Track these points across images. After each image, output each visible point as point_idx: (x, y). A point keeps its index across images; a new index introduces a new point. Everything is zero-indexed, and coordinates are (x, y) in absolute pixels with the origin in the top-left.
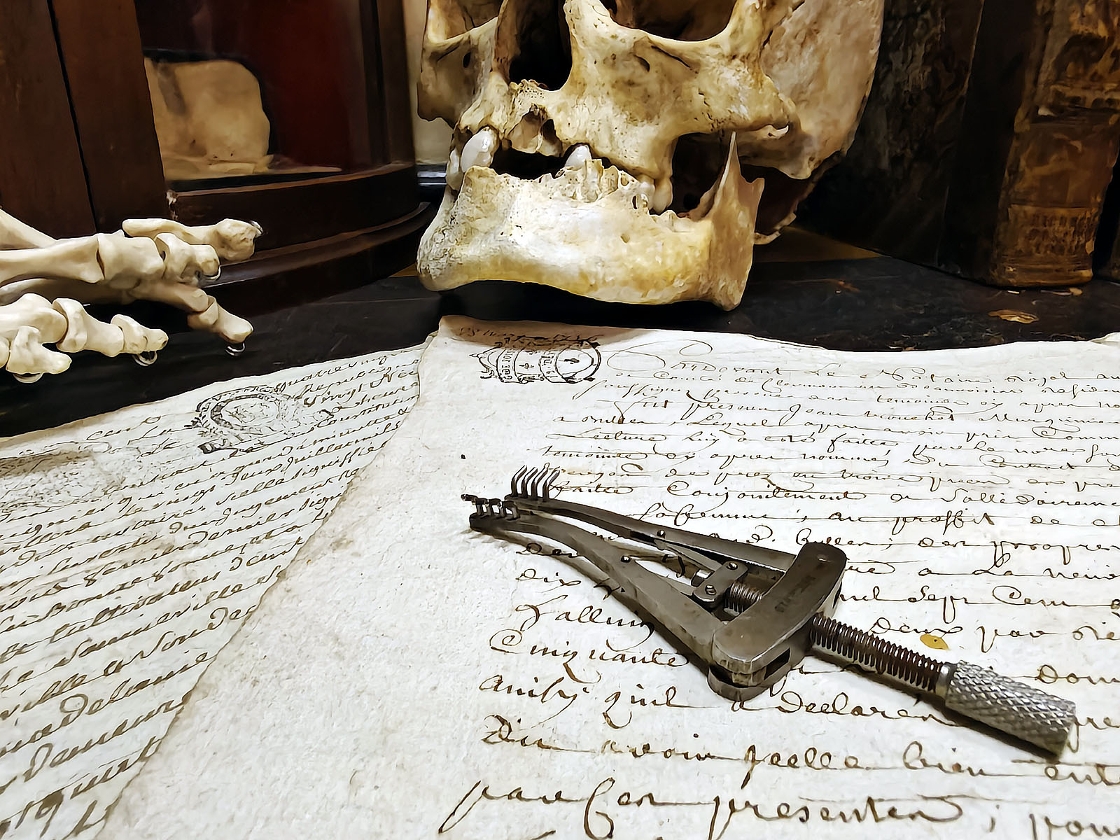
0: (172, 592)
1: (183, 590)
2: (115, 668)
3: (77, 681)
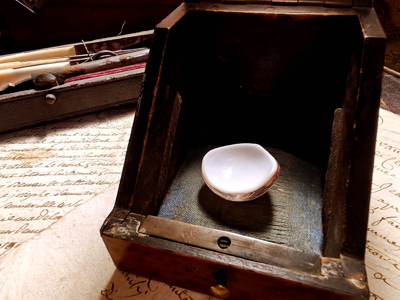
0: (97, 184)
1: (100, 184)
2: (60, 206)
3: (52, 204)
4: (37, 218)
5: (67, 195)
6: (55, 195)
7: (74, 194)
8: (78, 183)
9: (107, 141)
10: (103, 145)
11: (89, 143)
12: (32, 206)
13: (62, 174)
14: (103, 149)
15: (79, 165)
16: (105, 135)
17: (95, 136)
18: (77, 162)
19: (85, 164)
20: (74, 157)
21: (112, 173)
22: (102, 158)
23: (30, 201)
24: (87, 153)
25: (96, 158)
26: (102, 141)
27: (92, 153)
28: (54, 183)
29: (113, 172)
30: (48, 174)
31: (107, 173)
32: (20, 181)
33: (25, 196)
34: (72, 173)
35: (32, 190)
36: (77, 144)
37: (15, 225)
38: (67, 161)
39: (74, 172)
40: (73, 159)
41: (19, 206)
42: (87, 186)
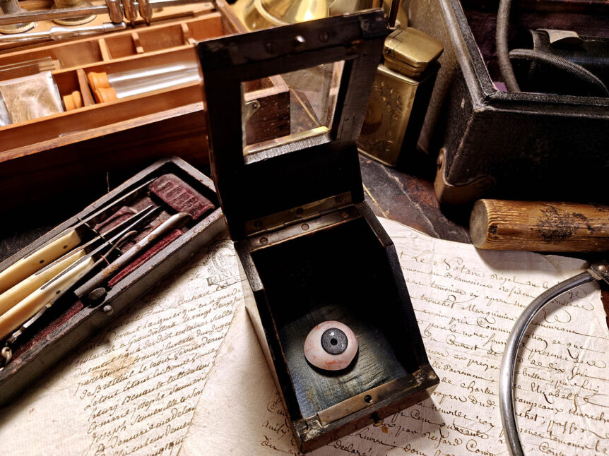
0: (197, 370)
1: (200, 369)
2: (183, 400)
3: (175, 402)
4: (173, 418)
5: (180, 389)
6: (171, 393)
7: (185, 386)
8: (181, 375)
9: (174, 325)
10: (173, 330)
11: (160, 334)
12: (160, 410)
13: (161, 374)
14: (177, 335)
15: (169, 359)
16: (167, 319)
17: (158, 323)
18: (164, 357)
19: (172, 356)
20: (157, 353)
22: (182, 345)
23: (153, 407)
24: (166, 345)
25: (177, 346)
26: (169, 327)
27: (170, 343)
28: (161, 384)
29: (203, 354)
30: (148, 379)
31: (198, 357)
32: (129, 395)
33: (146, 406)
34: (168, 369)
35: (148, 398)
36: (148, 338)
37: (160, 431)
38: (155, 359)
39: (169, 367)
40: (158, 355)
41: (149, 415)
42: (190, 375)
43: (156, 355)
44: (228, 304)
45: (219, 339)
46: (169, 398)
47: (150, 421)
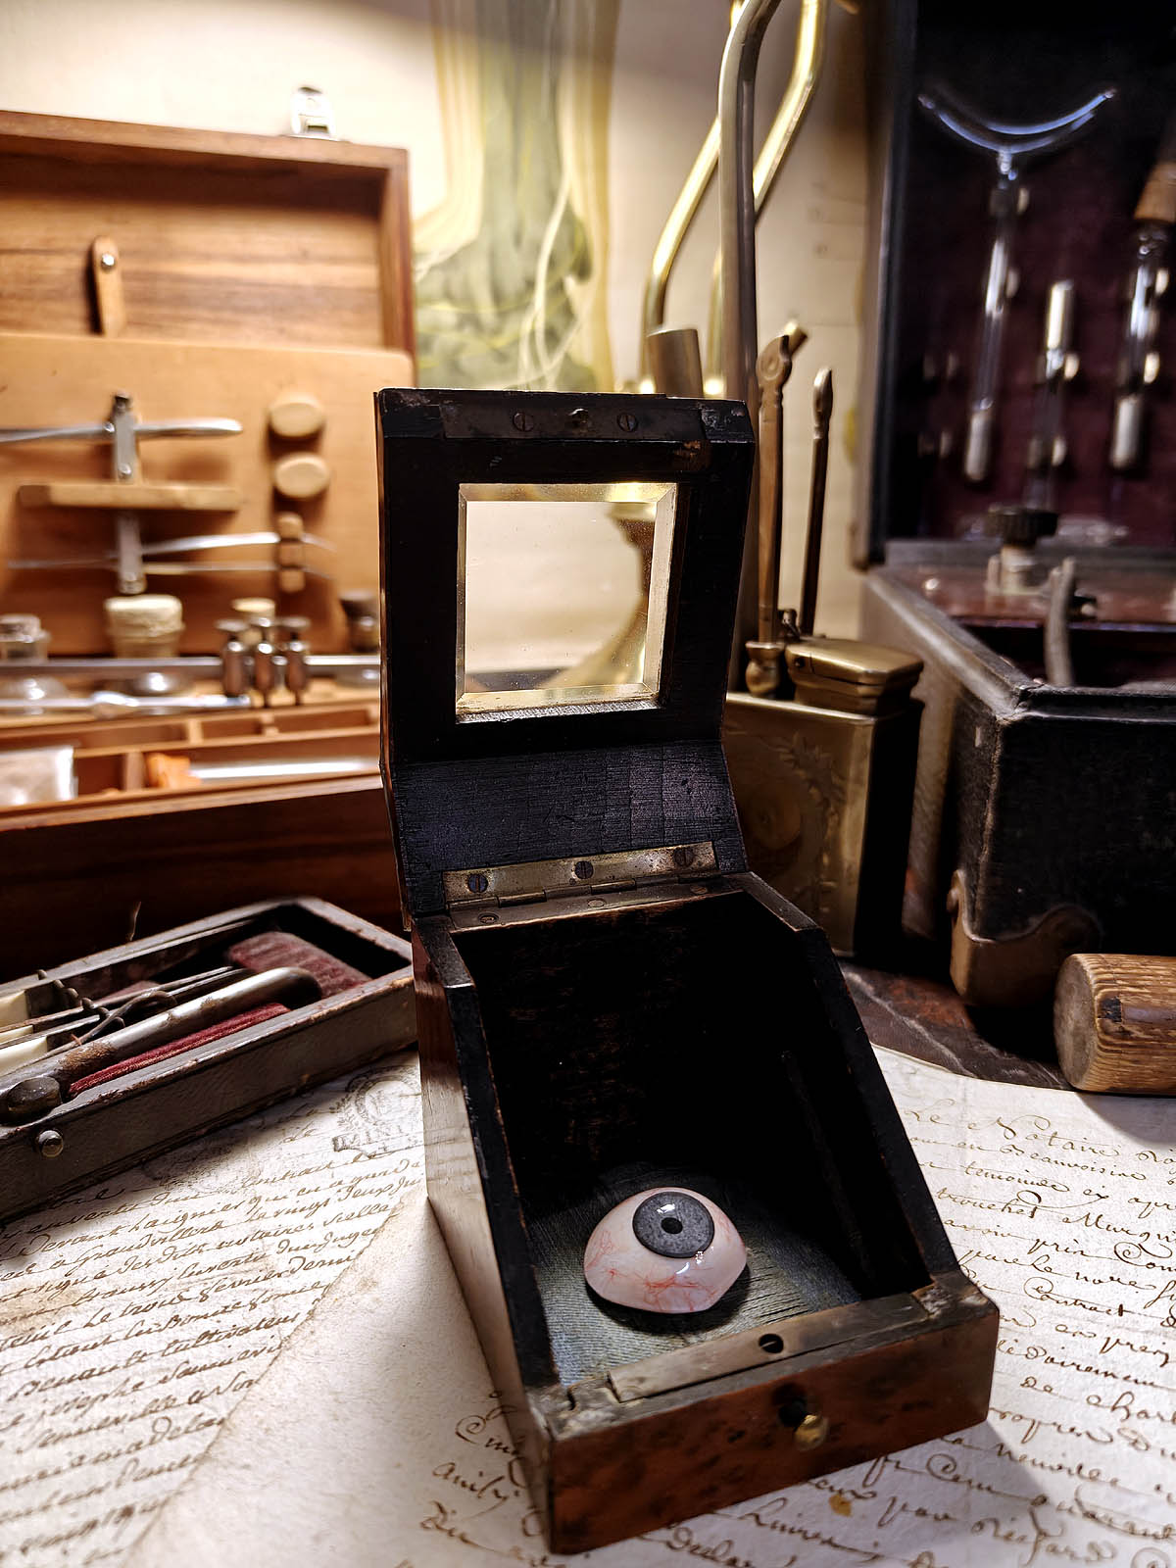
0: (258, 1328)
1: (266, 1327)
2: (197, 1398)
3: (170, 1403)
4: (152, 1442)
5: (193, 1373)
6: (164, 1381)
7: (214, 1365)
8: (206, 1340)
9: (218, 1226)
10: (212, 1238)
11: (173, 1244)
12: (117, 1421)
13: (149, 1332)
14: (220, 1247)
15: (181, 1299)
16: (202, 1214)
17: (175, 1222)
18: (169, 1295)
19: (194, 1292)
20: (152, 1284)
21: (284, 1295)
22: (230, 1269)
23: (98, 1413)
24: (181, 1268)
25: (215, 1272)
26: (204, 1231)
27: (196, 1265)
28: (141, 1357)
29: (284, 1293)
30: (105, 1342)
31: (269, 1299)
32: (35, 1378)
33: (79, 1408)
34: (174, 1323)
35: (92, 1388)
36: (135, 1252)
37: (102, 1474)
38: (140, 1298)
39: (176, 1319)
40: (153, 1289)
41: (80, 1432)
42: (235, 1340)
43: (148, 1290)
44: (381, 1191)
45: (339, 1262)
46: (154, 1392)
47: (77, 1446)
